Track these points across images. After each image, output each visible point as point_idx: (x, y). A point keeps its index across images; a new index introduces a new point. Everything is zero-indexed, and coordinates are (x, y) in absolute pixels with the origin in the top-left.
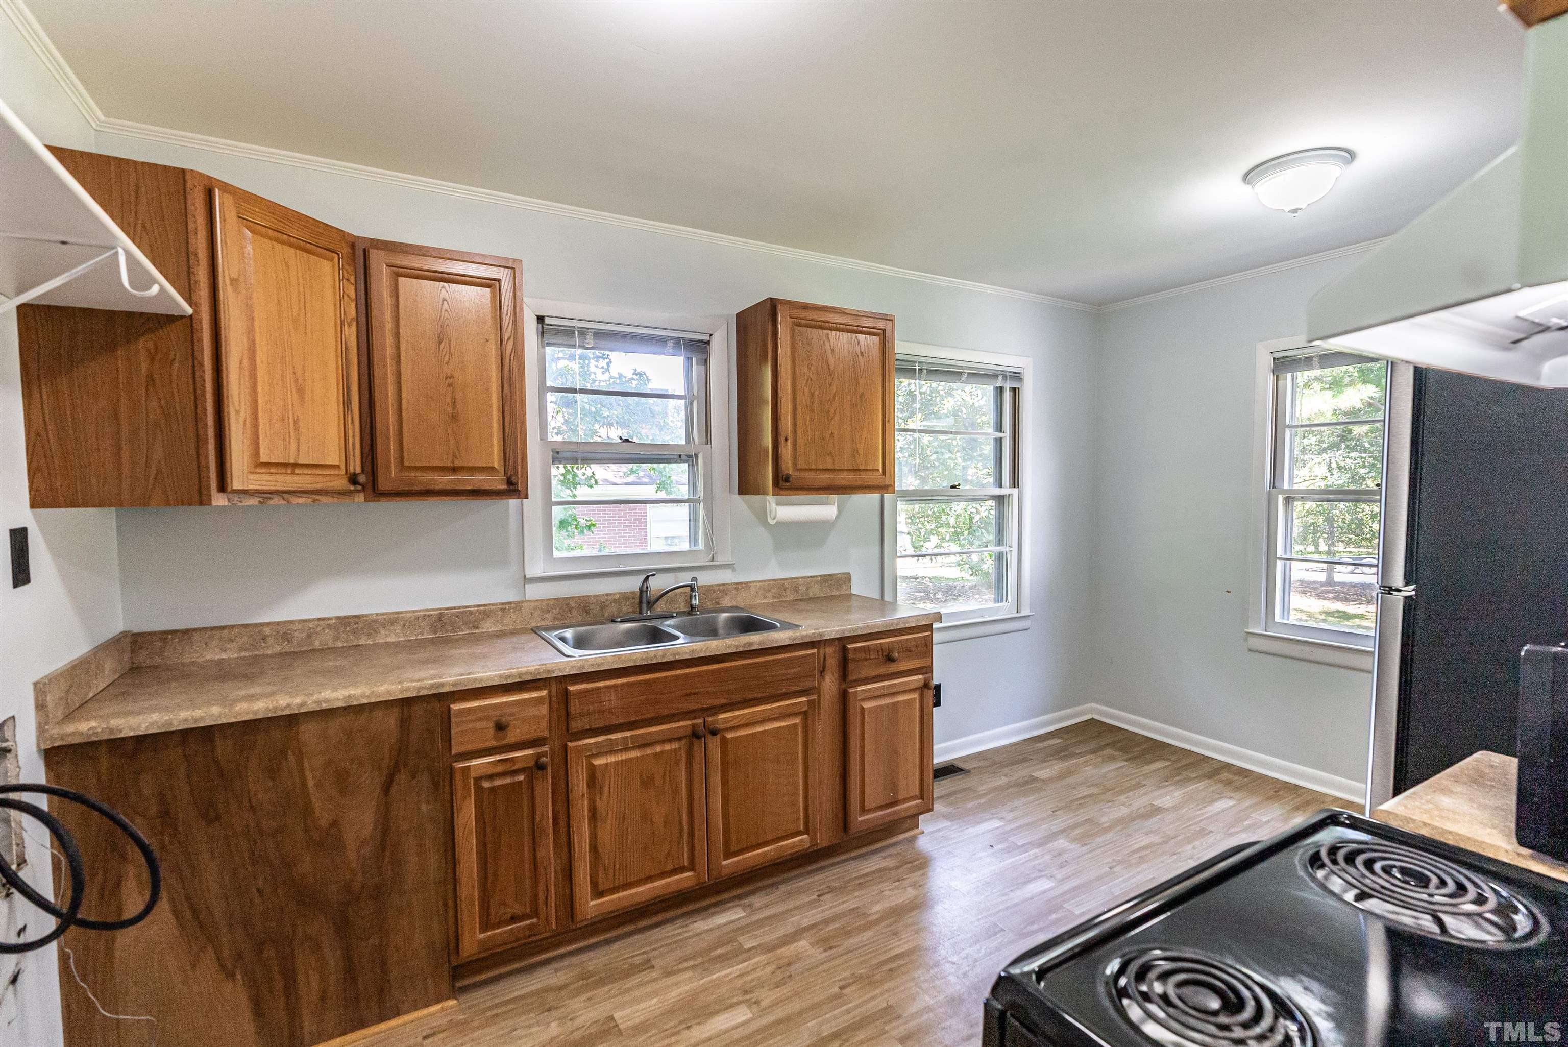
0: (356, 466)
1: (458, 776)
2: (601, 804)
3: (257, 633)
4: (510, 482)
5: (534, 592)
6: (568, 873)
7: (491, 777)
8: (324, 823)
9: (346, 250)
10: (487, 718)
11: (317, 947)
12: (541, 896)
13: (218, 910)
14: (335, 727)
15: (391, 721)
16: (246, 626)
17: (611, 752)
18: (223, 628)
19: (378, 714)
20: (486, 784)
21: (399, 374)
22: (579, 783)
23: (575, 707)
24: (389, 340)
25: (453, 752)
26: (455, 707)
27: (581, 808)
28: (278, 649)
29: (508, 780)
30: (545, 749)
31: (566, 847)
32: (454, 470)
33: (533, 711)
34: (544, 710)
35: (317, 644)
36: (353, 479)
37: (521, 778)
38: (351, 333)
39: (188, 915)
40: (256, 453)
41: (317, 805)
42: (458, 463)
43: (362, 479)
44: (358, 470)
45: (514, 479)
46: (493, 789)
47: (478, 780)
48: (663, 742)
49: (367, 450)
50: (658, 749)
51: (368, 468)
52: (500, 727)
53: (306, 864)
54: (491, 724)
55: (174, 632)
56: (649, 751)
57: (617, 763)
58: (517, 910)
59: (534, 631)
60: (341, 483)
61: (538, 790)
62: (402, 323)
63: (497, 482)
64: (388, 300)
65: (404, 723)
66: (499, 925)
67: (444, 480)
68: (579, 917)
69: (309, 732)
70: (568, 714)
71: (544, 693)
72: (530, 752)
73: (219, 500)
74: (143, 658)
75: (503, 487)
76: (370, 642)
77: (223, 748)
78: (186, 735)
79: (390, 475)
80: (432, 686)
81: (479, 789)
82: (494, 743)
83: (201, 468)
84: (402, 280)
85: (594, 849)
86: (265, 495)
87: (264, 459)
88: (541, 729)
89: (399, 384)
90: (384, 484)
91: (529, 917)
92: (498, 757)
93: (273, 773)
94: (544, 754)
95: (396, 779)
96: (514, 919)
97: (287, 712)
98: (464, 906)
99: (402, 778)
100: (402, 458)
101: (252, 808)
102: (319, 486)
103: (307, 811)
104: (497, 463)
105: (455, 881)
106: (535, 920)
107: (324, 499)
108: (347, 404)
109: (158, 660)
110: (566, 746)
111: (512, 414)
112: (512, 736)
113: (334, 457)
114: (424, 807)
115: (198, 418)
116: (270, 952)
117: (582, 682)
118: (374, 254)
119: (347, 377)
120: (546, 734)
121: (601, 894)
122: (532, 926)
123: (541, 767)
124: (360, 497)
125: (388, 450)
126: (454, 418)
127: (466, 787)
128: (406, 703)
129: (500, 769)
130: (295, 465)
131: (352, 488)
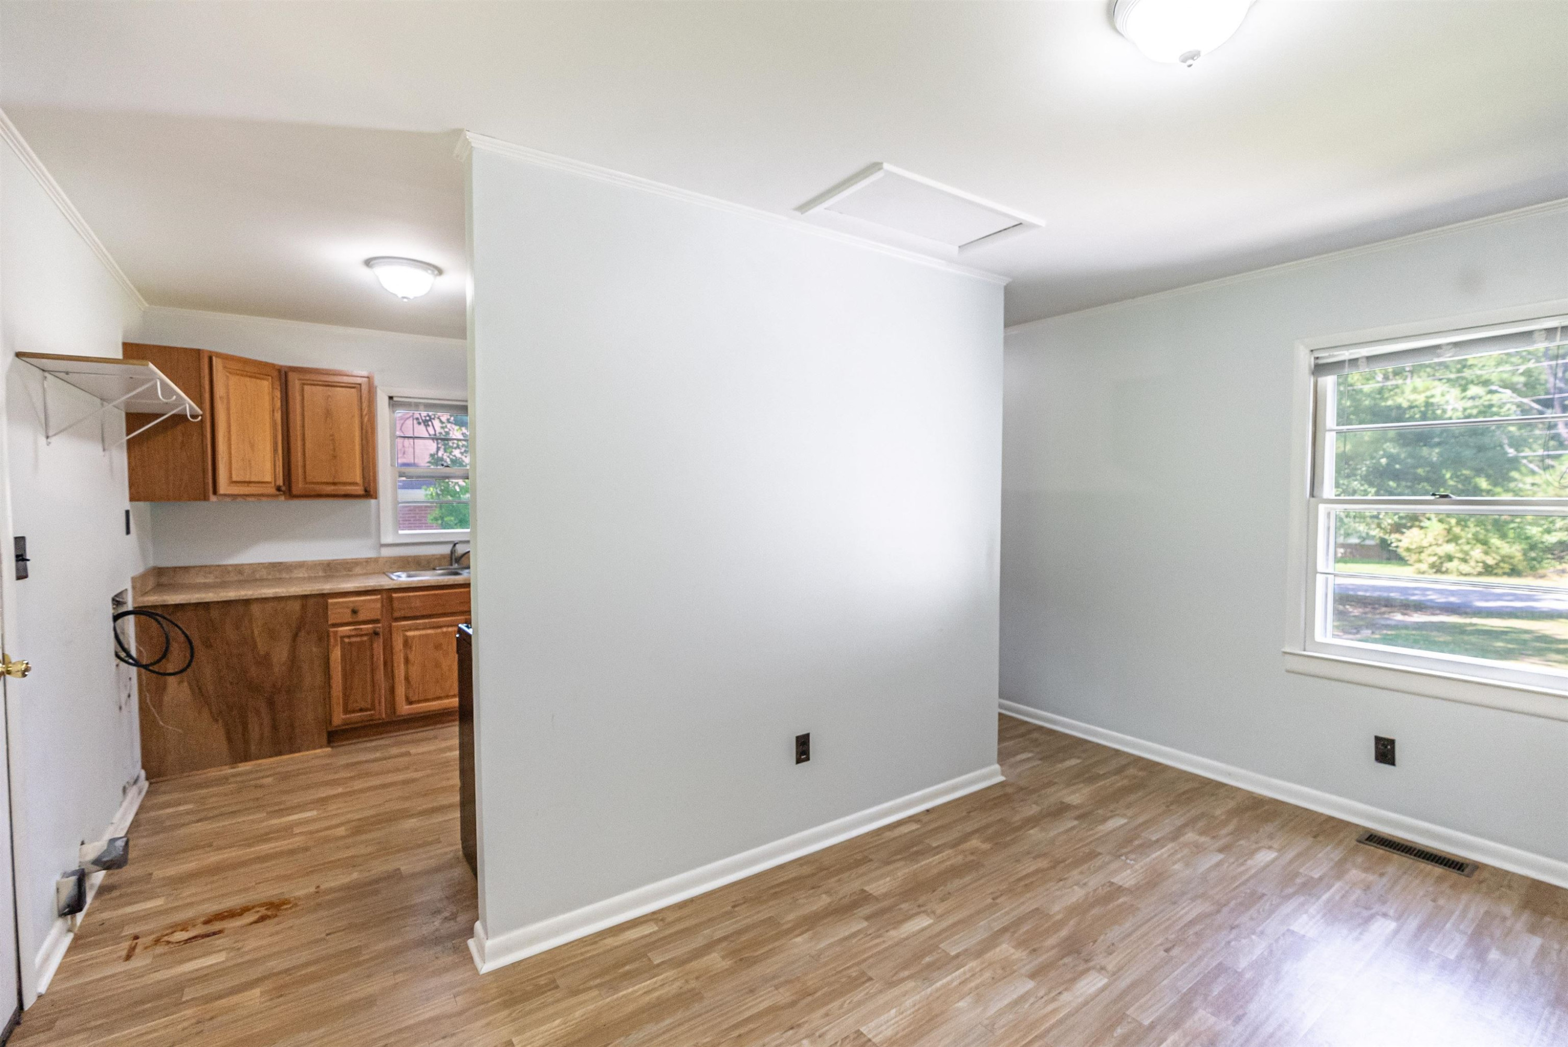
0: (280, 482)
1: (331, 634)
2: (411, 657)
3: (224, 569)
4: (366, 491)
5: (386, 552)
6: (392, 690)
7: (349, 637)
8: (262, 653)
9: (275, 374)
10: (348, 608)
11: (258, 712)
12: (377, 701)
13: (211, 688)
14: (269, 606)
15: (296, 606)
16: (219, 566)
17: (417, 629)
18: (206, 566)
19: (290, 602)
20: (347, 640)
21: (304, 435)
22: (398, 644)
23: (396, 604)
24: (299, 418)
25: (330, 623)
26: (330, 601)
27: (399, 658)
28: (236, 578)
29: (358, 639)
30: (379, 625)
31: (390, 675)
32: (334, 484)
33: (373, 605)
34: (379, 605)
35: (258, 576)
36: (279, 489)
37: (365, 638)
38: (278, 416)
39: (197, 691)
40: (231, 477)
41: (259, 645)
42: (336, 480)
43: (283, 488)
44: (281, 484)
45: (368, 489)
46: (350, 643)
47: (342, 637)
48: (448, 626)
49: (286, 473)
50: (445, 630)
51: (287, 483)
52: (354, 612)
53: (253, 671)
54: (349, 611)
55: (180, 568)
56: (439, 631)
57: (420, 636)
58: (363, 705)
59: (384, 573)
60: (273, 491)
61: (375, 645)
62: (306, 409)
63: (359, 490)
64: (298, 398)
65: (304, 607)
66: (354, 712)
67: (329, 489)
68: (398, 713)
69: (255, 609)
70: (392, 609)
71: (379, 597)
72: (370, 626)
73: (213, 498)
74: (164, 580)
75: (362, 492)
76: (287, 577)
77: (215, 614)
78: (197, 605)
79: (299, 486)
80: (318, 590)
81: (342, 642)
82: (350, 620)
83: (205, 484)
84: (306, 387)
85: (407, 679)
86: (234, 497)
87: (235, 478)
88: (376, 615)
89: (304, 440)
90: (295, 491)
91: (370, 710)
92: (353, 627)
93: (237, 628)
94: (379, 628)
95: (300, 634)
96: (361, 710)
97: (245, 598)
98: (334, 701)
99: (302, 634)
100: (305, 478)
101: (227, 644)
102: (260, 492)
103: (254, 646)
104: (358, 479)
105: (330, 687)
106: (372, 712)
107: (264, 499)
108: (275, 450)
109: (172, 581)
110: (390, 626)
111: (368, 453)
112: (362, 616)
113: (268, 478)
114: (314, 649)
115: (204, 461)
116: (235, 712)
117: (400, 592)
118: (291, 376)
119: (275, 437)
120: (379, 617)
121: (411, 703)
122: (372, 715)
123: (376, 634)
124: (282, 498)
125: (297, 473)
126: (335, 457)
127: (336, 640)
128: (305, 597)
129: (353, 633)
130: (250, 482)
131: (278, 493)
